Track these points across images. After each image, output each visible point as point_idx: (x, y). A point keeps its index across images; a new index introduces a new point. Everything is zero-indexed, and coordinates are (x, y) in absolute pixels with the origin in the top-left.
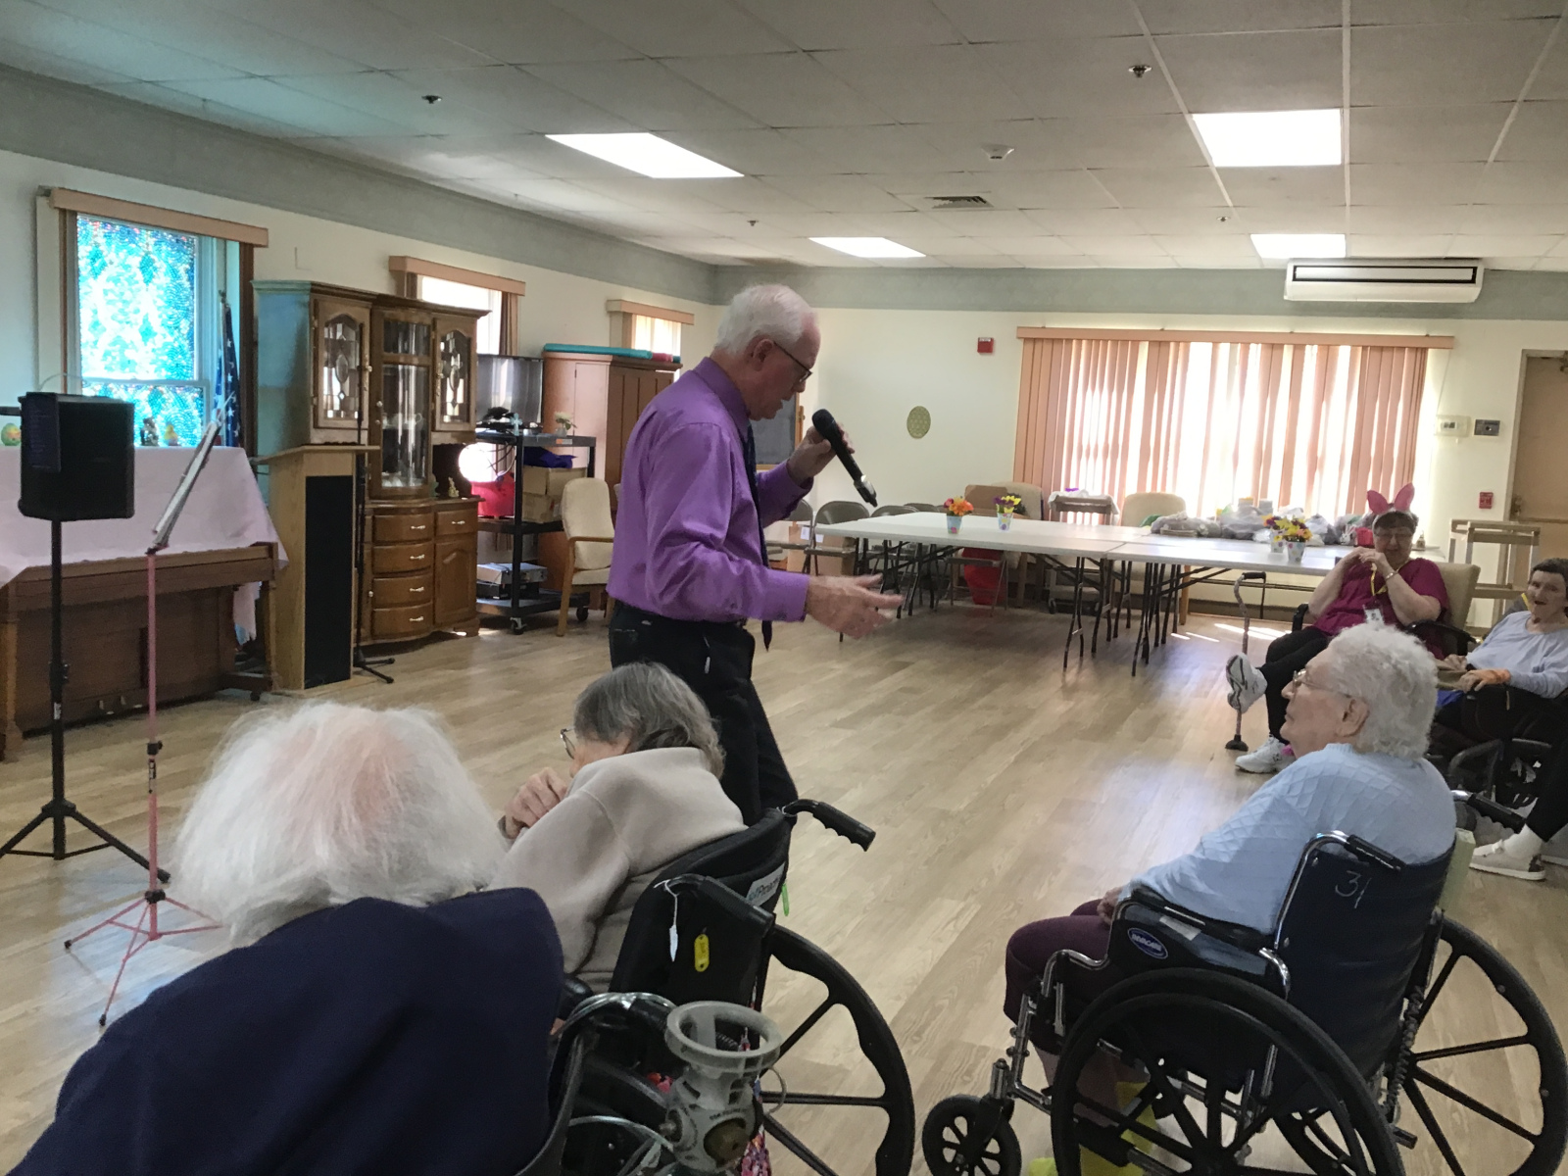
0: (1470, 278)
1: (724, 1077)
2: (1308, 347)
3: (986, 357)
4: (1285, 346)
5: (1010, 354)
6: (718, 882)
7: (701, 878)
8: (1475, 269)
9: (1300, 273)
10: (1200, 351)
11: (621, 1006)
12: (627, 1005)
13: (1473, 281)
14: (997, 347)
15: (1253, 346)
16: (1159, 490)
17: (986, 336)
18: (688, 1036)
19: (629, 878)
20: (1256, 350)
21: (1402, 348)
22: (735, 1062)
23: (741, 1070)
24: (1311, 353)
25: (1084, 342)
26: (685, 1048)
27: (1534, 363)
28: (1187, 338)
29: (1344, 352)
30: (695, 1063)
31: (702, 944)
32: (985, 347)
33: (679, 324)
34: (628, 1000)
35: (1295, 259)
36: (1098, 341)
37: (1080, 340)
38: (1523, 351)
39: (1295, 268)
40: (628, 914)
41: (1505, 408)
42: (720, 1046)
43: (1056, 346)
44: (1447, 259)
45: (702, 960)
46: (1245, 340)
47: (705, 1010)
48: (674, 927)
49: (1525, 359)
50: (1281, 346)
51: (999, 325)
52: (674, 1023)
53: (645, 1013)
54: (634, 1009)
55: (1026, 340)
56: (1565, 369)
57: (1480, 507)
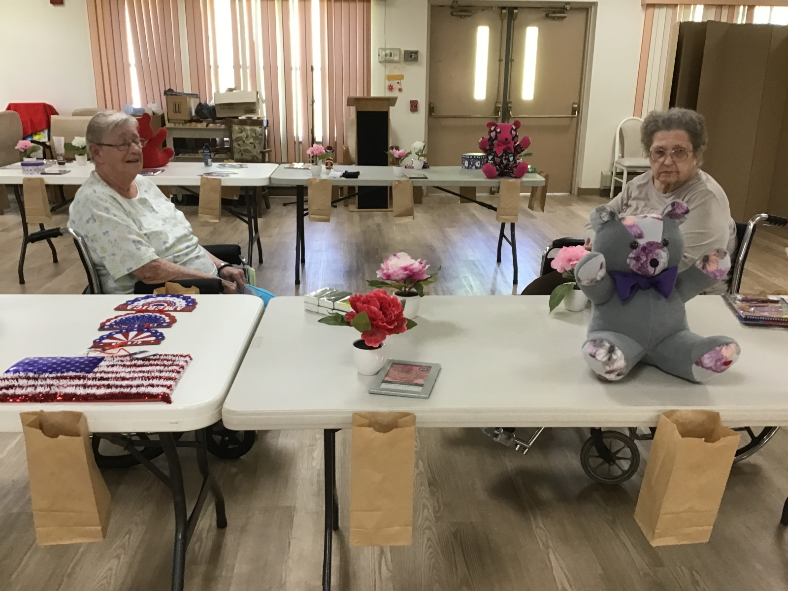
2: (291, 1)
3: (58, 9)
27: (435, 9)
29: (315, 3)
43: (113, 2)
49: (430, 8)
56: (454, 13)
57: (411, 111)
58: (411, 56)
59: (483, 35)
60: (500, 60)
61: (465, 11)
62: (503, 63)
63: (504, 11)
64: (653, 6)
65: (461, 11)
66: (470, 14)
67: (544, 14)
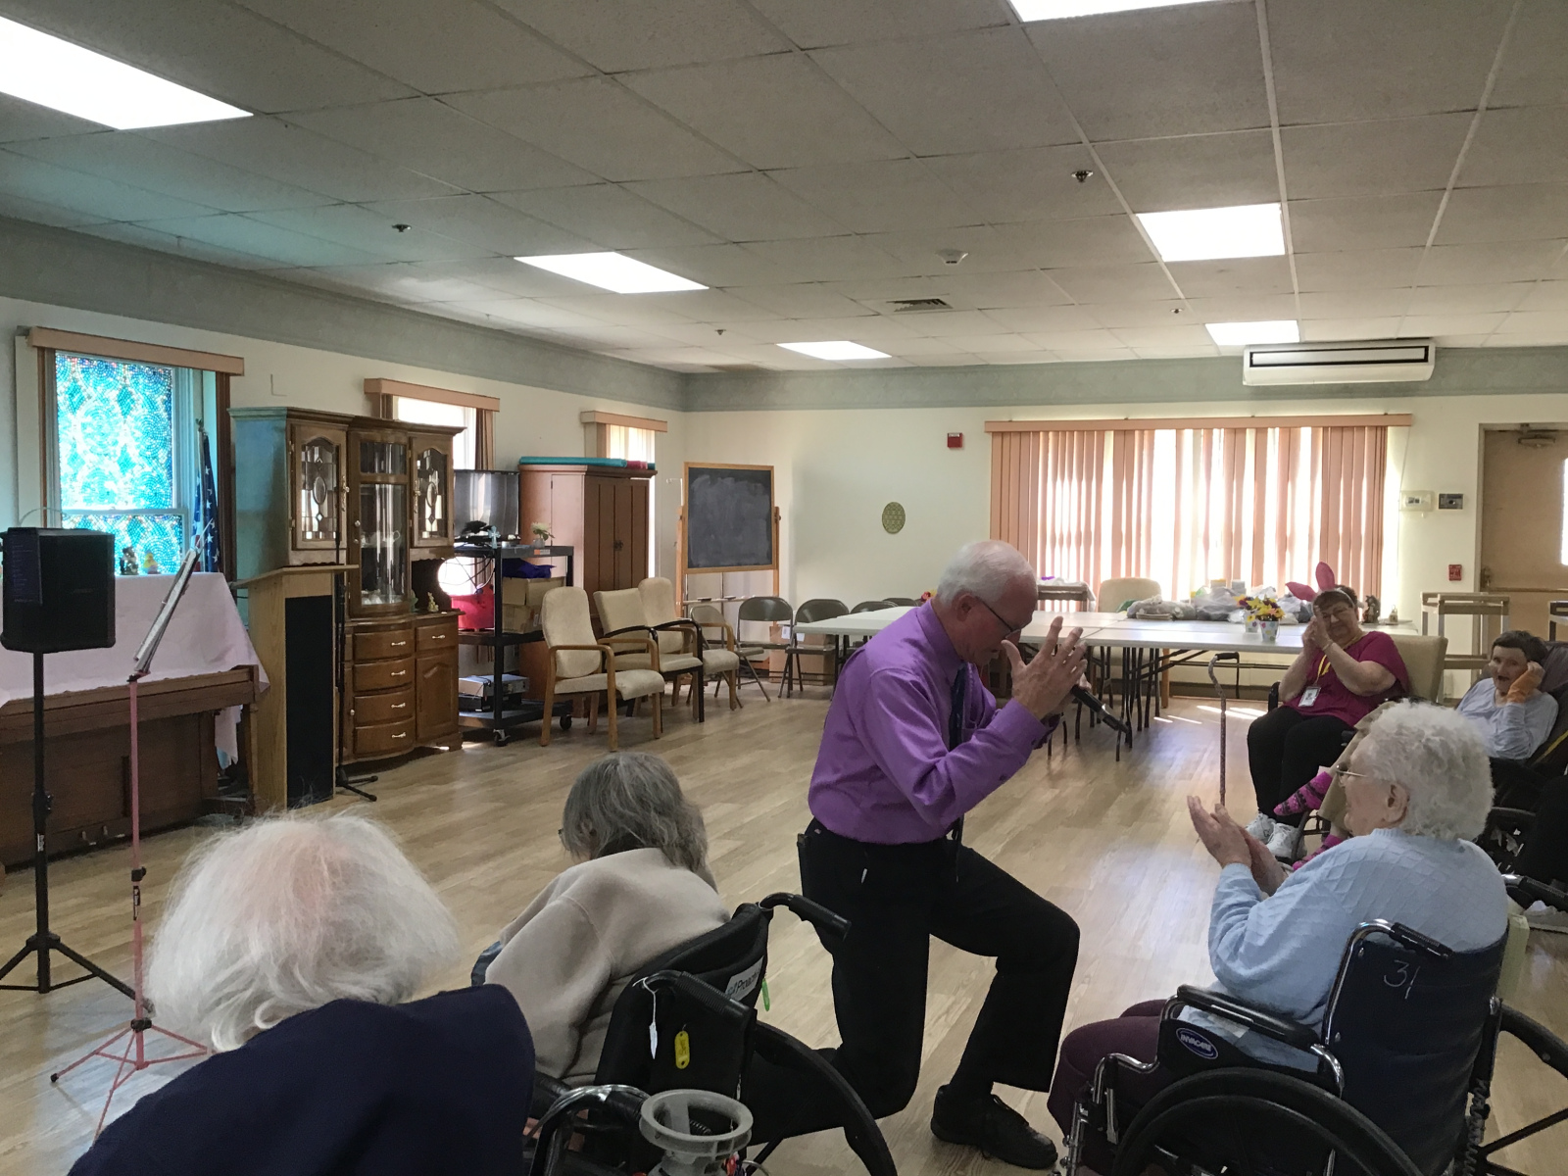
0: (1422, 357)
1: (699, 1162)
2: (1270, 430)
3: (955, 453)
4: (1248, 430)
5: (979, 450)
6: (696, 978)
7: (678, 974)
8: (1427, 349)
9: (1257, 359)
10: (1164, 438)
11: (598, 1098)
12: (603, 1097)
13: (1425, 360)
14: (966, 441)
15: (1216, 432)
16: (1133, 575)
17: (955, 431)
18: (663, 1124)
19: (610, 982)
20: (1218, 435)
21: (1363, 428)
22: (707, 1146)
23: (713, 1154)
24: (1274, 436)
25: (1051, 434)
26: (659, 1135)
27: (1491, 436)
28: (1152, 426)
29: (1306, 433)
30: (669, 1150)
31: (682, 1040)
32: (955, 442)
33: (653, 432)
34: (603, 1093)
35: (1251, 346)
36: (1064, 432)
37: (1047, 433)
38: (1480, 425)
39: (1251, 354)
40: (608, 1017)
41: (1467, 480)
42: (693, 1132)
43: (1024, 439)
44: (1399, 339)
45: (683, 1058)
46: (1206, 426)
47: (677, 1099)
48: (654, 1024)
49: (1483, 434)
50: (1244, 430)
51: (969, 421)
52: (647, 1111)
53: (621, 1105)
54: (610, 1101)
55: (994, 434)
56: (1523, 441)
57: (1450, 580)
58: (1450, 501)
61: (1542, 437)
65: (1536, 437)
66: (1550, 442)
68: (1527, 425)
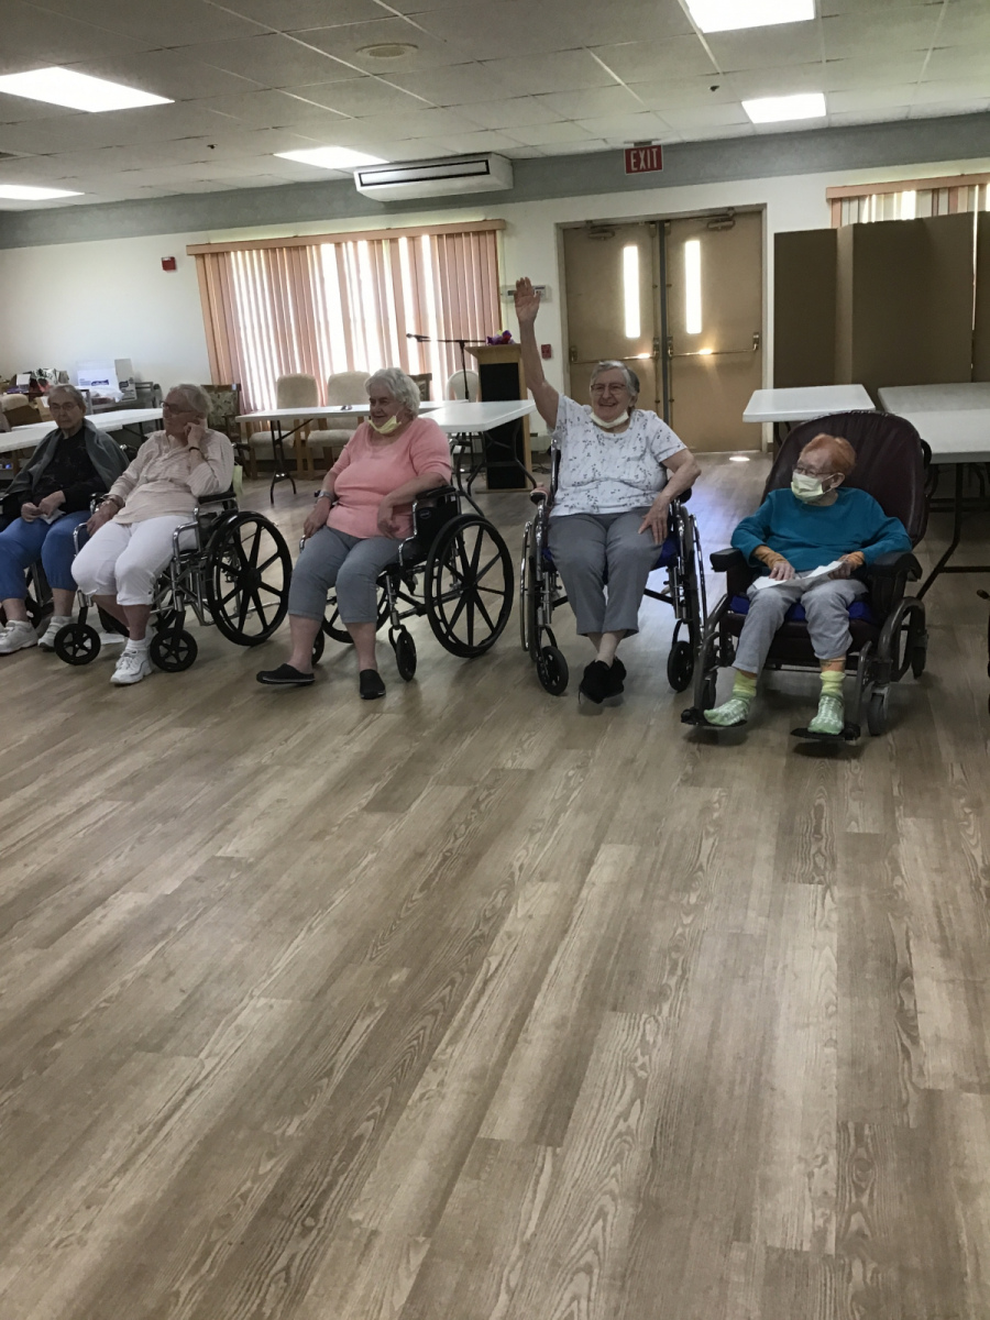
3: (171, 274)
8: (486, 162)
9: (366, 179)
10: (328, 250)
13: (487, 173)
14: (178, 264)
17: (167, 255)
21: (467, 234)
24: (403, 242)
25: (239, 251)
27: (565, 233)
28: (314, 242)
29: (425, 240)
32: (169, 265)
35: (359, 168)
38: (557, 225)
39: (360, 175)
41: (548, 274)
44: (465, 155)
49: (559, 232)
55: (196, 256)
59: (631, 258)
60: (655, 287)
61: (604, 231)
62: (659, 289)
63: (653, 226)
64: (841, 200)
66: (610, 234)
67: (704, 225)
68: (591, 221)
